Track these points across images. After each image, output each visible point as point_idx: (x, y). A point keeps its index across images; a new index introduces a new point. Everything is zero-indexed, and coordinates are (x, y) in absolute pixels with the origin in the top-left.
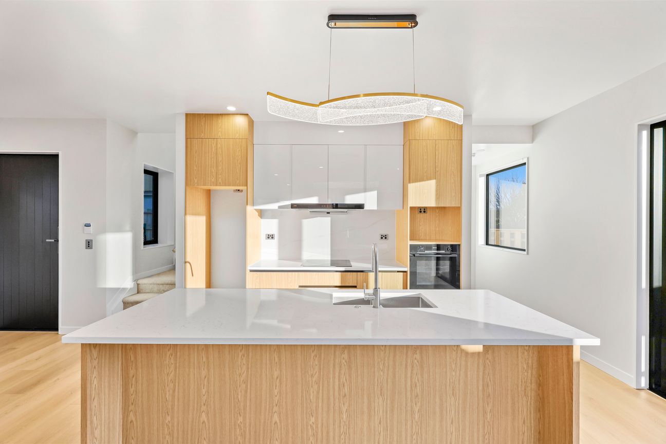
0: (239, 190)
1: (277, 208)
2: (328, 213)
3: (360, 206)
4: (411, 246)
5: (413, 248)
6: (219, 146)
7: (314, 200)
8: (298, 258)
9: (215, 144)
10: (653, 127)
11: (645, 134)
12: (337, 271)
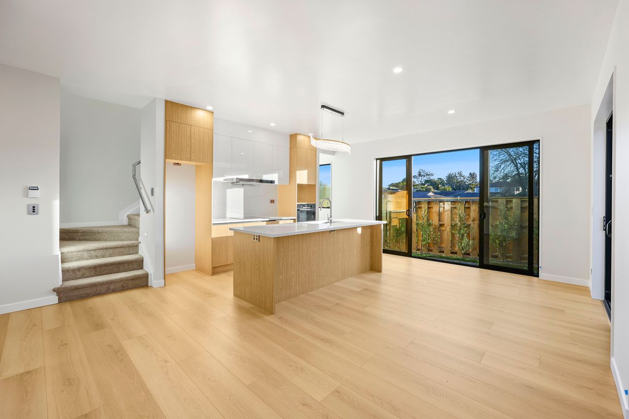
0: (178, 164)
1: (223, 180)
2: (243, 185)
3: (272, 182)
4: (298, 205)
5: (299, 206)
6: (192, 131)
7: (246, 177)
8: (224, 217)
9: (189, 129)
10: (377, 159)
11: (375, 161)
12: (263, 221)
